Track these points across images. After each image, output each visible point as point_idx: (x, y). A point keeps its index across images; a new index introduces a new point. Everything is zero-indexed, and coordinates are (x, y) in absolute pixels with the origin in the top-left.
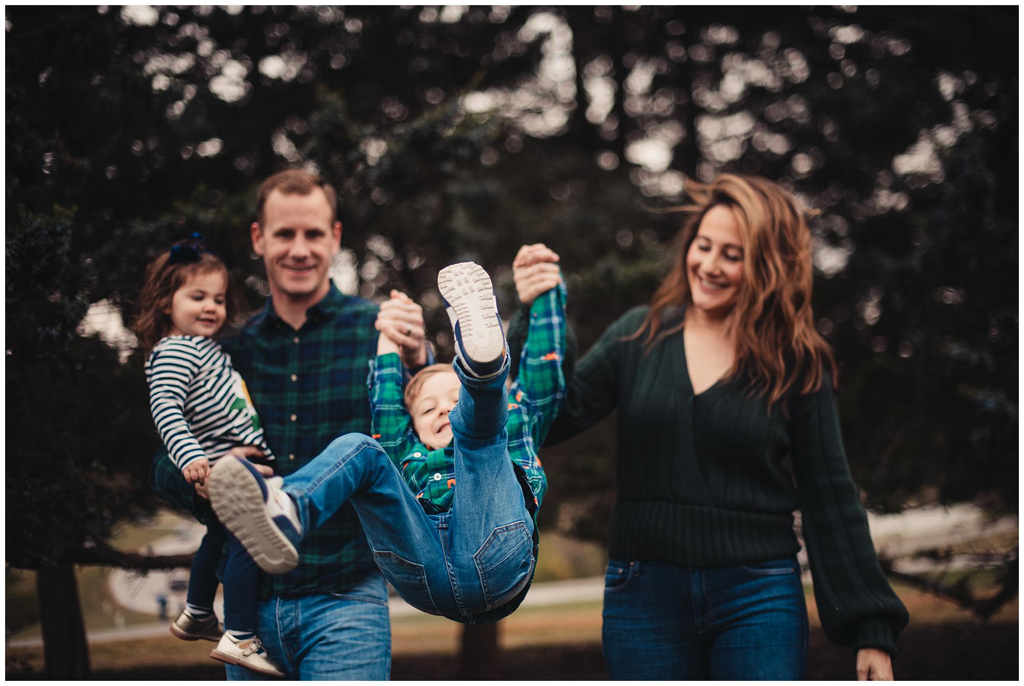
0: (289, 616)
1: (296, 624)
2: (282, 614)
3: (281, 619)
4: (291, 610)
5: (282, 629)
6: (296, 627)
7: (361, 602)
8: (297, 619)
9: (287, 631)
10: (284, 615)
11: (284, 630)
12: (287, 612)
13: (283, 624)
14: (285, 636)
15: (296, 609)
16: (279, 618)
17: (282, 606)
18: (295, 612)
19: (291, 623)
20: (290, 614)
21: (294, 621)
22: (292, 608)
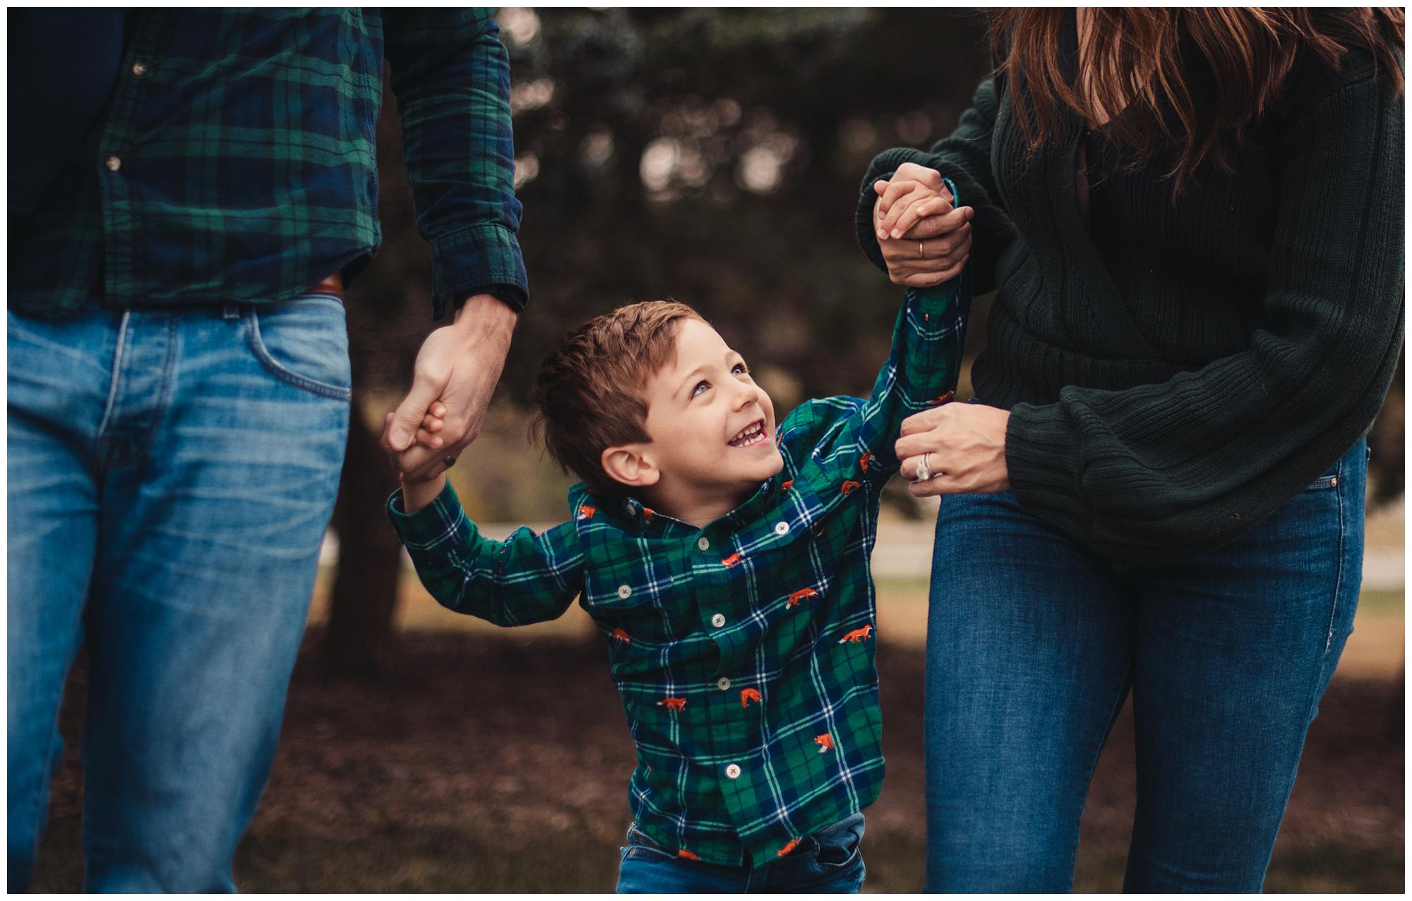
0: (147, 373)
1: (160, 398)
2: (131, 361)
3: (128, 373)
4: (156, 360)
5: (120, 398)
6: (158, 406)
7: (315, 396)
8: (164, 387)
9: (134, 408)
10: (136, 368)
11: (124, 403)
12: (146, 361)
13: (127, 386)
14: (123, 418)
15: (168, 360)
16: (121, 370)
17: (134, 342)
18: (165, 370)
19: (149, 391)
20: (152, 369)
21: (158, 390)
22: (158, 357)
